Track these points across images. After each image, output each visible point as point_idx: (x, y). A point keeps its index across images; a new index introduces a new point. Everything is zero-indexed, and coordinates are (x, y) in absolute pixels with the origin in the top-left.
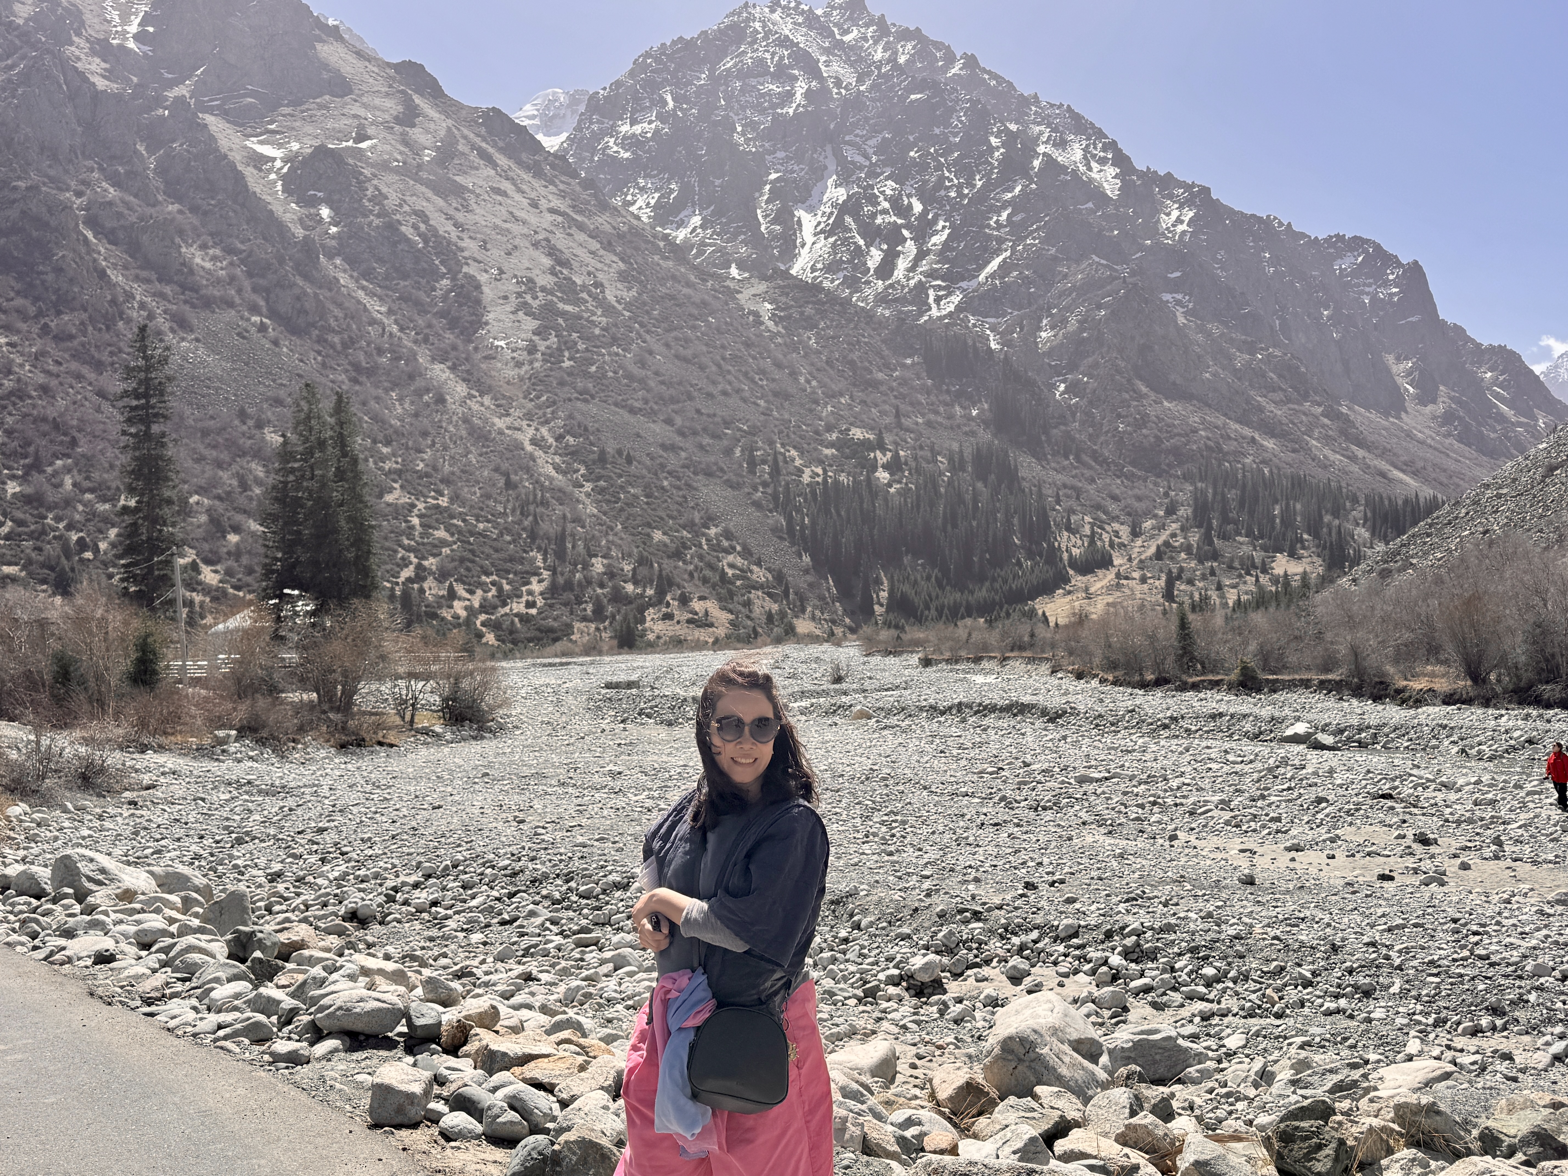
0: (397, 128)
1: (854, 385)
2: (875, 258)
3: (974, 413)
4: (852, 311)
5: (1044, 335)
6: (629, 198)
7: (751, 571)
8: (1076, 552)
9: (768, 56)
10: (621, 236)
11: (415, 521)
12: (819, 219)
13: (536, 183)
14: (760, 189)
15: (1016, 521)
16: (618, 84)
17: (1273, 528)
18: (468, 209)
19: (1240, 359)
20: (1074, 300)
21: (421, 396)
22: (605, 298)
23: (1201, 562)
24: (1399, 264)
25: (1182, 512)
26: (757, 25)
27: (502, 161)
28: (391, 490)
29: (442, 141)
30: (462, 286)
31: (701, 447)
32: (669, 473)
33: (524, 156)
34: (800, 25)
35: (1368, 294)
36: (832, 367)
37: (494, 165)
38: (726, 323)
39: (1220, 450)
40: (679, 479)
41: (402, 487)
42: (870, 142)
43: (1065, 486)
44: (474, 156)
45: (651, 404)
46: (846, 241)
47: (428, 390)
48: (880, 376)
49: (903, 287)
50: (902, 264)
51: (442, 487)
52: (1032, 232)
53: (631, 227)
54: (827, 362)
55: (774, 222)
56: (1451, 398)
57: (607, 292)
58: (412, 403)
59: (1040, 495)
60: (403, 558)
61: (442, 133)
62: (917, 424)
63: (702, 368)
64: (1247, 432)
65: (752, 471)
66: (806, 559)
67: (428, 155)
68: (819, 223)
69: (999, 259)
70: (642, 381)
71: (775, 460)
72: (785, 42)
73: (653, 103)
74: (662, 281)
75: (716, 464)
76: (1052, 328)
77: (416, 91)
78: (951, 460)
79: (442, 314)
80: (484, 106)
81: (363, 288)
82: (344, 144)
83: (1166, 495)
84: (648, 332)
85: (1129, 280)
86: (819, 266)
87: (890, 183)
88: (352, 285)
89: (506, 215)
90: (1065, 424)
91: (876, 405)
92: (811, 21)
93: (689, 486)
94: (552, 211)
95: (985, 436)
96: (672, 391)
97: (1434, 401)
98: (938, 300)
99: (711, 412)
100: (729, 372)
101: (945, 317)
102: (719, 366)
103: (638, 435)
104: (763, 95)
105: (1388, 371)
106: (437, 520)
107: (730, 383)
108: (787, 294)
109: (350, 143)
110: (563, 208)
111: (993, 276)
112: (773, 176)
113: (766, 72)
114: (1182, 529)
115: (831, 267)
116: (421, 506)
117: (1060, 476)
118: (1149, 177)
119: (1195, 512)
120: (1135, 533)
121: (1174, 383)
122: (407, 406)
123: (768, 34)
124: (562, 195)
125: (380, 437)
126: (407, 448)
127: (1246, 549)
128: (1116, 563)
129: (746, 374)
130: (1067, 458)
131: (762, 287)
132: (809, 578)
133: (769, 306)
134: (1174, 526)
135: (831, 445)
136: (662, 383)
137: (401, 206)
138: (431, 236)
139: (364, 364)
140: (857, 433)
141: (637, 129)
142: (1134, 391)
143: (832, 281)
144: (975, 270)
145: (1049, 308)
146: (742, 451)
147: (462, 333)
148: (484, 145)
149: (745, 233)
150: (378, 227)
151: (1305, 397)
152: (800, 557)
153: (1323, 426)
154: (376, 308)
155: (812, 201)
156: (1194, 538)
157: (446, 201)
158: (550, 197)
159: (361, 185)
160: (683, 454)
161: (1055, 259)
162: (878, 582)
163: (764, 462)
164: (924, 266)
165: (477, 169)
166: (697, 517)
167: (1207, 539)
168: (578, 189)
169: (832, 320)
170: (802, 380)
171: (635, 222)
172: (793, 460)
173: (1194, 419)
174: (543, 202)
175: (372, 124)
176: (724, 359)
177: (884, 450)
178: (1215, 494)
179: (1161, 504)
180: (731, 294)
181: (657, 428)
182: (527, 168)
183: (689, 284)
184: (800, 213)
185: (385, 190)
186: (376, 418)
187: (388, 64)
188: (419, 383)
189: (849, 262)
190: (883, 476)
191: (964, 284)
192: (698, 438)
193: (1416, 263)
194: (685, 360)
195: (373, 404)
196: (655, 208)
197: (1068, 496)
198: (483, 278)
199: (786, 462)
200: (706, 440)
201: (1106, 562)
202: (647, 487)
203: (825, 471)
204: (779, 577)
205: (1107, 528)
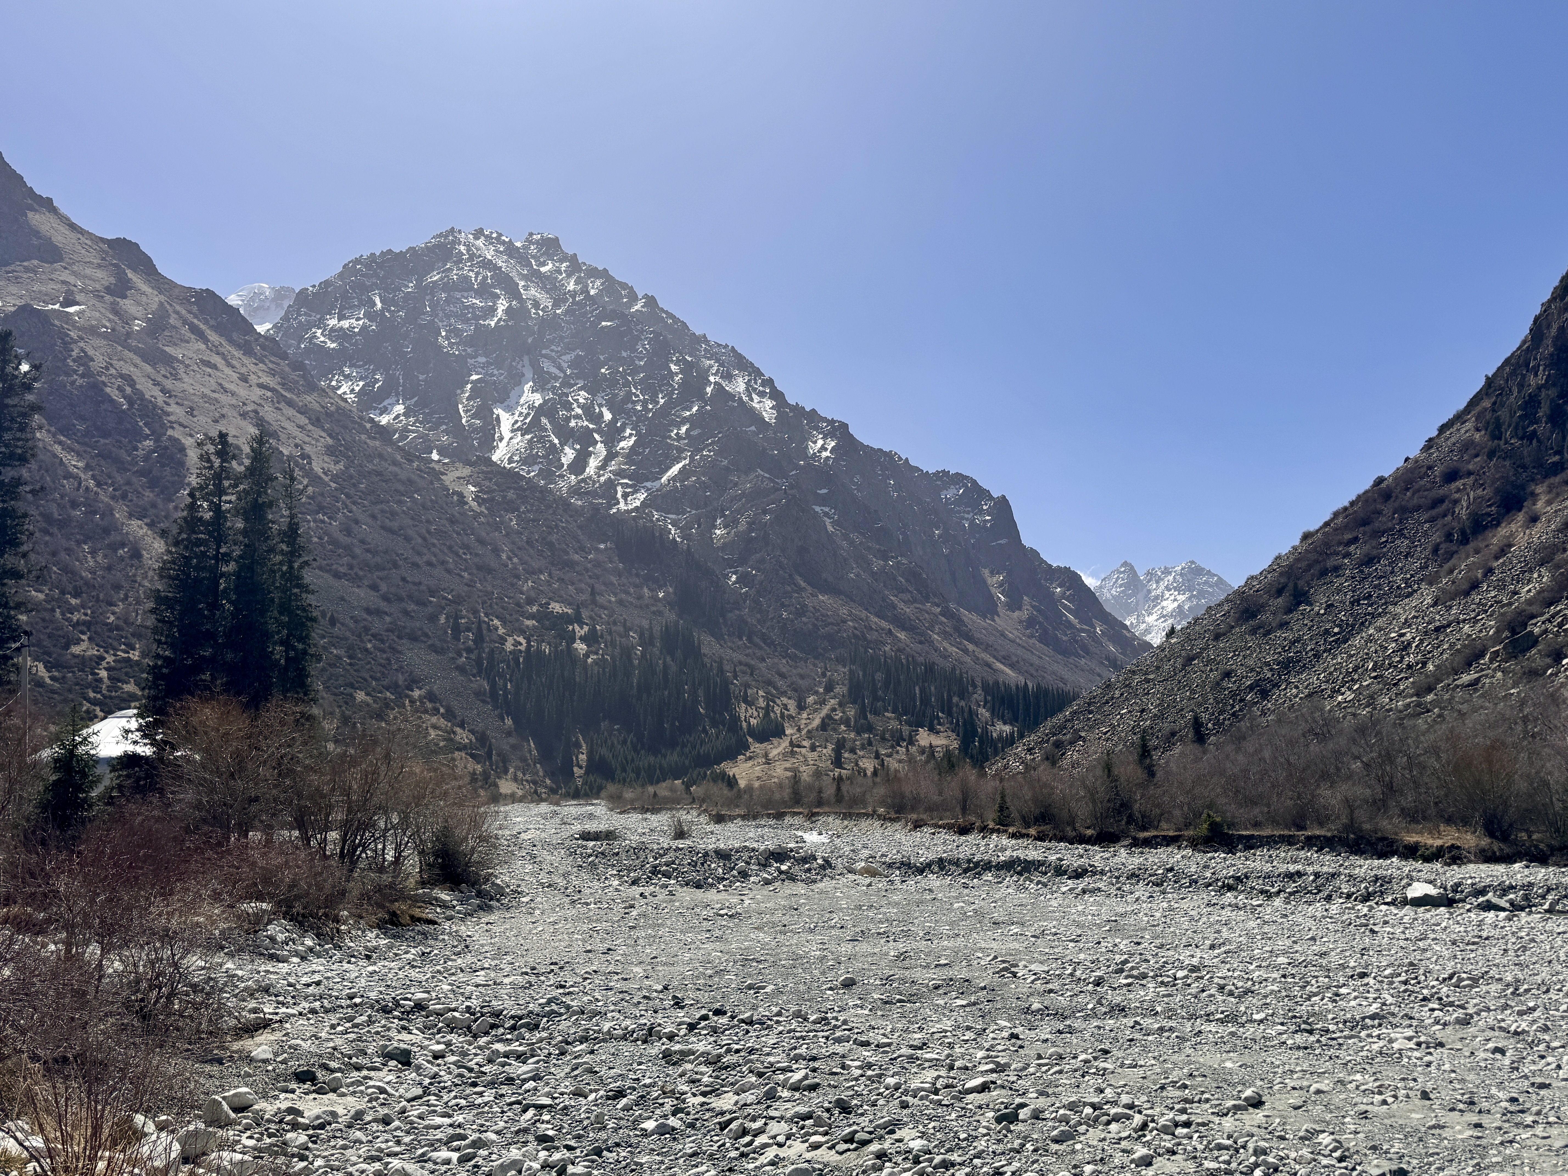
0: (108, 297)
1: (553, 565)
2: (569, 455)
3: (661, 595)
4: (551, 498)
5: (718, 532)
6: (334, 383)
7: (454, 733)
8: (753, 722)
9: (472, 274)
10: (329, 415)
11: (104, 674)
12: (516, 418)
13: (246, 360)
14: (462, 387)
15: (701, 692)
16: (326, 283)
17: (915, 706)
18: (176, 377)
19: (877, 564)
20: (743, 505)
21: (115, 550)
22: (312, 469)
23: (858, 733)
24: (991, 498)
25: (838, 689)
26: (462, 248)
27: (213, 337)
28: (78, 641)
29: (153, 313)
30: (166, 448)
31: (406, 613)
32: (373, 636)
33: (235, 336)
34: (501, 252)
35: (967, 519)
36: (532, 547)
37: (206, 340)
38: (431, 500)
39: (865, 639)
40: (382, 641)
41: (90, 639)
42: (563, 357)
43: (740, 663)
44: (185, 330)
45: (356, 570)
46: (542, 439)
47: (123, 545)
48: (576, 557)
49: (594, 482)
50: (593, 464)
51: (133, 640)
52: (708, 445)
53: (339, 408)
54: (527, 542)
55: (474, 416)
56: (1033, 607)
57: (314, 464)
58: (105, 556)
59: (721, 670)
60: (88, 712)
61: (155, 306)
62: (610, 601)
63: (408, 539)
64: (884, 624)
65: (456, 637)
66: (509, 722)
67: (138, 325)
68: (516, 422)
69: (680, 465)
70: (348, 548)
71: (479, 628)
72: (487, 264)
73: (361, 304)
74: (370, 458)
75: (421, 629)
76: (725, 527)
77: (129, 267)
78: (641, 636)
79: (141, 473)
80: (197, 287)
81: (60, 443)
82: (51, 307)
83: (824, 675)
84: (354, 503)
85: (789, 492)
86: (516, 458)
87: (582, 393)
88: (49, 439)
89: (215, 386)
90: (739, 609)
91: (573, 584)
92: (510, 250)
93: (394, 650)
94: (261, 386)
95: (671, 616)
96: (378, 559)
97: (1020, 608)
98: (625, 496)
99: (417, 580)
100: (434, 545)
101: (632, 510)
102: (424, 539)
103: (343, 599)
104: (467, 307)
105: (985, 582)
106: (127, 674)
107: (435, 556)
108: (491, 479)
109: (57, 307)
110: (272, 385)
111: (674, 479)
112: (474, 377)
113: (470, 288)
114: (841, 704)
115: (528, 460)
116: (110, 659)
117: (735, 655)
118: (798, 410)
119: (850, 691)
120: (801, 707)
121: (826, 580)
122: (99, 559)
123: (472, 257)
124: (272, 373)
125: (70, 588)
126: (98, 600)
127: (894, 724)
128: (787, 732)
129: (450, 548)
130: (741, 639)
131: (466, 471)
132: (512, 740)
133: (473, 489)
134: (832, 701)
135: (532, 617)
136: (368, 551)
137: (107, 368)
138: (137, 399)
139: (56, 515)
140: (557, 607)
141: (345, 324)
142: (795, 584)
143: (529, 472)
144: (658, 473)
145: (723, 511)
146: (447, 618)
147: (162, 492)
148: (195, 321)
149: (446, 424)
150: (81, 386)
151: (927, 599)
152: (503, 720)
153: (942, 623)
154: (74, 463)
155: (511, 401)
156: (851, 712)
157: (155, 369)
158: (260, 374)
159: (67, 345)
160: (388, 619)
161: (727, 469)
162: (578, 745)
163: (468, 629)
164: (613, 466)
165: (188, 342)
166: (401, 679)
167: (862, 713)
168: (287, 369)
169: (532, 505)
170: (504, 556)
171: (343, 404)
172: (496, 629)
173: (844, 611)
174: (253, 379)
175: (81, 291)
176: (429, 532)
177: (581, 624)
178: (864, 675)
179: (820, 683)
180: (437, 475)
181: (362, 592)
182: (239, 346)
183: (395, 463)
184: (498, 411)
185: (91, 352)
186: (66, 570)
187: (102, 240)
188: (114, 537)
189: (543, 457)
190: (581, 647)
191: (648, 484)
192: (404, 605)
193: (1004, 497)
194: (391, 531)
195: (63, 555)
196: (359, 394)
197: (744, 673)
198: (188, 442)
199: (489, 630)
200: (412, 607)
201: (779, 733)
202: (350, 648)
203: (528, 642)
204: (482, 739)
205: (778, 701)
